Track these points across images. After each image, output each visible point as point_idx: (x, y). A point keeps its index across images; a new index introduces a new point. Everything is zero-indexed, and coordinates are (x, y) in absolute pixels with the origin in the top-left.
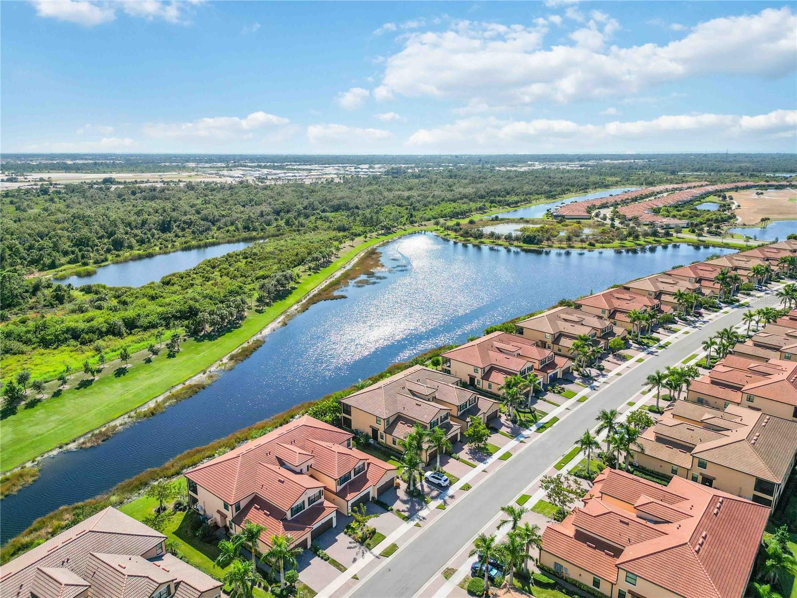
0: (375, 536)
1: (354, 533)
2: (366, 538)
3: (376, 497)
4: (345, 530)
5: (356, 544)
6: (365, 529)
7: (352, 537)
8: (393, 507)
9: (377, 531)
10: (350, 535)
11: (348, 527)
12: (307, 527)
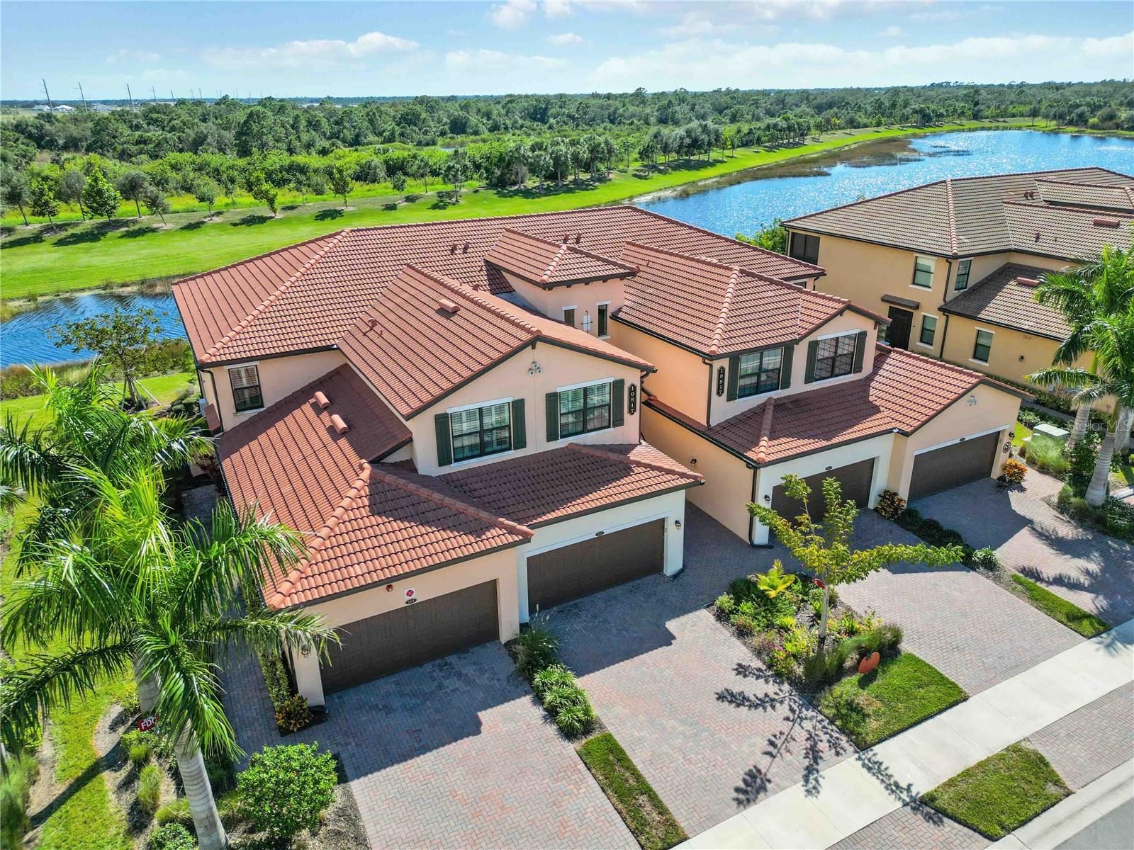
0: (894, 669)
1: (770, 626)
2: (839, 672)
3: (904, 493)
4: (725, 600)
5: (771, 688)
6: (834, 623)
7: (756, 641)
8: (999, 555)
9: (905, 647)
10: (743, 633)
11: (743, 590)
12: (502, 526)
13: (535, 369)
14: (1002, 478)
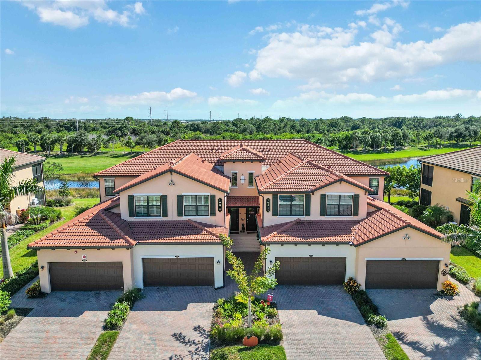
4: (222, 302)
5: (199, 339)
6: (261, 323)
12: (125, 239)
13: (172, 183)
14: (442, 292)
